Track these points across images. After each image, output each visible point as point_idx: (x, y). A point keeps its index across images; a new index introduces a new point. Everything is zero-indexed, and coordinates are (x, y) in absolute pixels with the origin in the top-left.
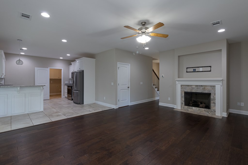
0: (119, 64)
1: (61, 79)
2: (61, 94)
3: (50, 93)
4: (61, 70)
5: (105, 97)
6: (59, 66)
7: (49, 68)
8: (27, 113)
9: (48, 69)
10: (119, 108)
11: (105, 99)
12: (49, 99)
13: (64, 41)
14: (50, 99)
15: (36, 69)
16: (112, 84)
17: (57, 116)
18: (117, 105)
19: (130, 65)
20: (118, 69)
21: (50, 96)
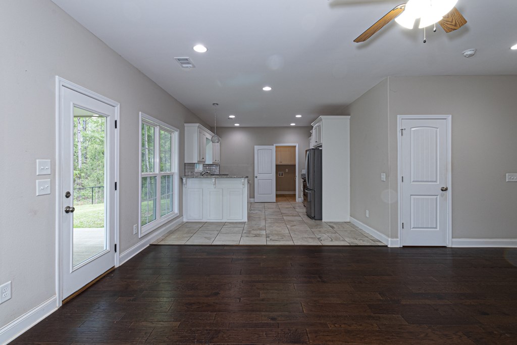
0: (402, 121)
1: (295, 166)
2: (295, 195)
3: (276, 191)
4: (295, 147)
5: (367, 211)
6: (291, 140)
7: (275, 145)
8: (224, 221)
9: (273, 148)
10: (403, 246)
11: (368, 216)
12: (275, 201)
13: (267, 89)
14: (277, 201)
15: (256, 147)
16: (383, 177)
17: (254, 237)
18: (397, 237)
19: (450, 117)
20: (399, 134)
21: (277, 196)
